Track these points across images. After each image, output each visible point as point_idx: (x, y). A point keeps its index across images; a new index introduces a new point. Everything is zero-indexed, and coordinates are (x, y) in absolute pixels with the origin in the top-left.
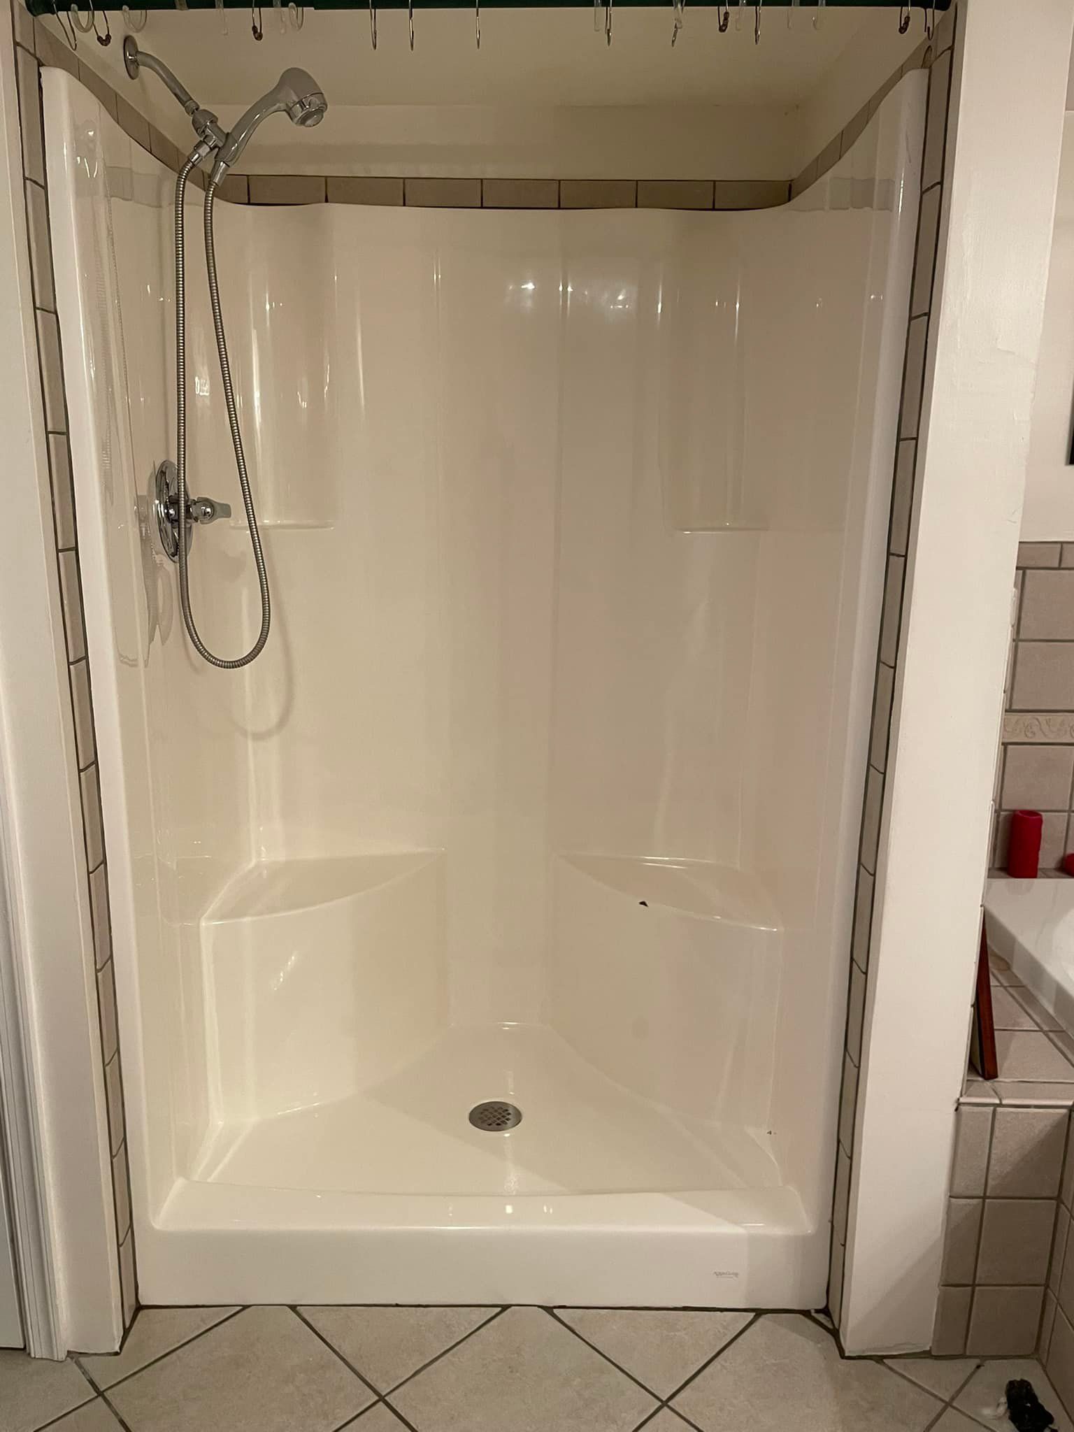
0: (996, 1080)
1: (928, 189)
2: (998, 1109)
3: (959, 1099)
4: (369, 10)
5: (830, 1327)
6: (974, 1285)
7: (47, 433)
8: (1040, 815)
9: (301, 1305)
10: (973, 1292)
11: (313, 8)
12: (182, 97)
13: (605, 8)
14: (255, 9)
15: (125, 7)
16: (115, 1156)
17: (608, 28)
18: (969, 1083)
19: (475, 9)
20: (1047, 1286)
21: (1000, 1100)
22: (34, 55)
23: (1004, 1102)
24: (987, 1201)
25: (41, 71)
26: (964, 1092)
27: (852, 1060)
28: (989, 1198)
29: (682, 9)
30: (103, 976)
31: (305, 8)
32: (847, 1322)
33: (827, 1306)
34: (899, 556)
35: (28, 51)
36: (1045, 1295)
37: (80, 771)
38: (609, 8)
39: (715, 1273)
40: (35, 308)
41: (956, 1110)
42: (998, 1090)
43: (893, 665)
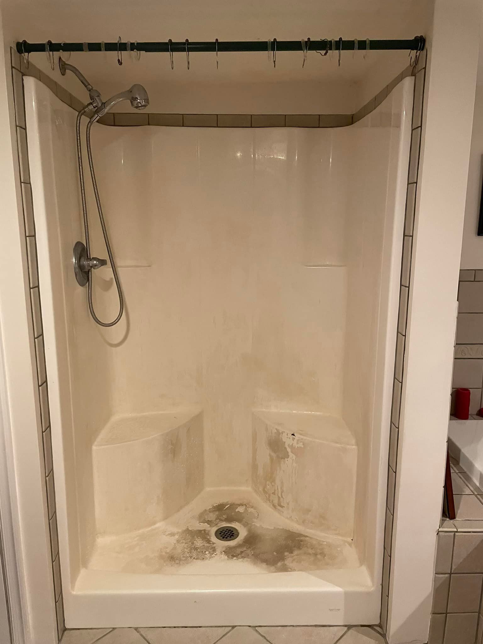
0: (455, 519)
1: (415, 129)
2: (456, 533)
3: (438, 530)
4: (169, 53)
5: (382, 633)
6: (446, 613)
7: (26, 237)
8: (469, 390)
9: (140, 628)
10: (446, 616)
11: (144, 52)
12: (85, 83)
13: (273, 52)
14: (119, 52)
15: (61, 51)
16: (54, 561)
17: (274, 60)
18: (443, 521)
19: (216, 52)
20: (479, 613)
21: (457, 530)
22: (20, 72)
23: (459, 530)
24: (452, 575)
25: (24, 78)
26: (440, 527)
27: (390, 512)
28: (453, 574)
29: (307, 52)
30: (49, 479)
31: (141, 52)
32: (390, 631)
33: (380, 623)
34: (406, 287)
35: (17, 69)
36: (479, 617)
37: (39, 386)
38: (274, 52)
39: (330, 609)
40: (21, 182)
41: (437, 534)
42: (456, 525)
43: (404, 335)
